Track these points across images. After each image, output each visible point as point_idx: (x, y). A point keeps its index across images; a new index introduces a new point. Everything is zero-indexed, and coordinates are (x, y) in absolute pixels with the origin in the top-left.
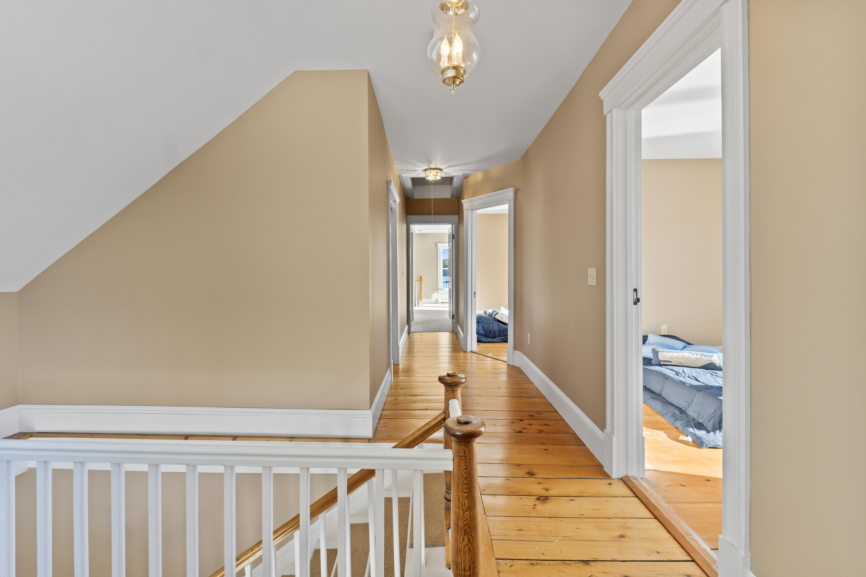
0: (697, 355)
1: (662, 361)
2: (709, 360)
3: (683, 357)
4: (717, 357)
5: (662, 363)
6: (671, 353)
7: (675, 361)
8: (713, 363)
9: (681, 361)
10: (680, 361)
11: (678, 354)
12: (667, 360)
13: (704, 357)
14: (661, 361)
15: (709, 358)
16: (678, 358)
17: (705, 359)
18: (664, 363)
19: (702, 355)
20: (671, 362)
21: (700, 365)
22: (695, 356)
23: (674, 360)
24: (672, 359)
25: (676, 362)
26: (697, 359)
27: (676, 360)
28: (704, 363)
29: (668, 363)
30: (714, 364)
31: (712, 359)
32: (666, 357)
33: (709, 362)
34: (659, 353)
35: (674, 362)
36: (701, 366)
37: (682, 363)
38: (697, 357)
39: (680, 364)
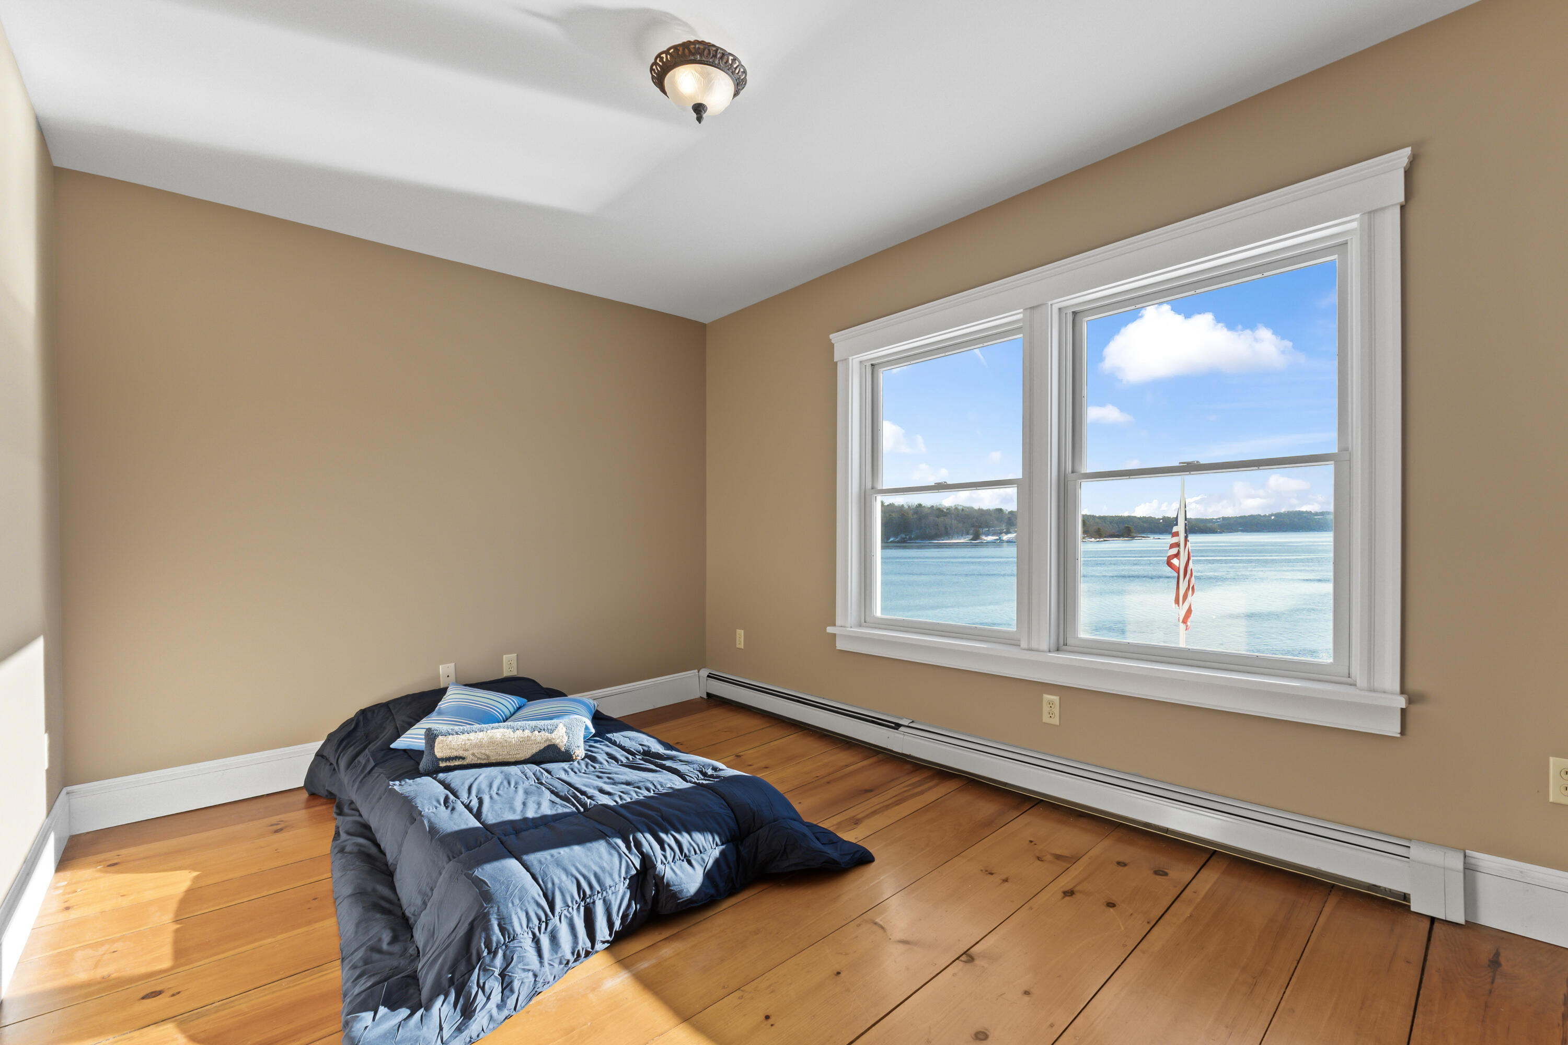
0: (523, 730)
1: (443, 760)
2: (547, 740)
3: (492, 742)
4: (565, 729)
5: (442, 764)
6: (466, 734)
7: (473, 754)
8: (554, 745)
9: (487, 752)
10: (483, 751)
11: (481, 735)
12: (455, 754)
13: (537, 732)
14: (439, 759)
15: (547, 734)
16: (480, 745)
17: (539, 739)
18: (448, 764)
19: (533, 730)
20: (463, 758)
21: (528, 754)
22: (519, 733)
23: (471, 752)
24: (466, 750)
25: (476, 756)
26: (523, 742)
27: (475, 751)
28: (535, 749)
29: (457, 763)
30: (557, 746)
31: (553, 735)
32: (451, 748)
33: (546, 745)
34: (437, 741)
35: (471, 757)
36: (530, 756)
37: (488, 757)
38: (522, 735)
39: (484, 759)
